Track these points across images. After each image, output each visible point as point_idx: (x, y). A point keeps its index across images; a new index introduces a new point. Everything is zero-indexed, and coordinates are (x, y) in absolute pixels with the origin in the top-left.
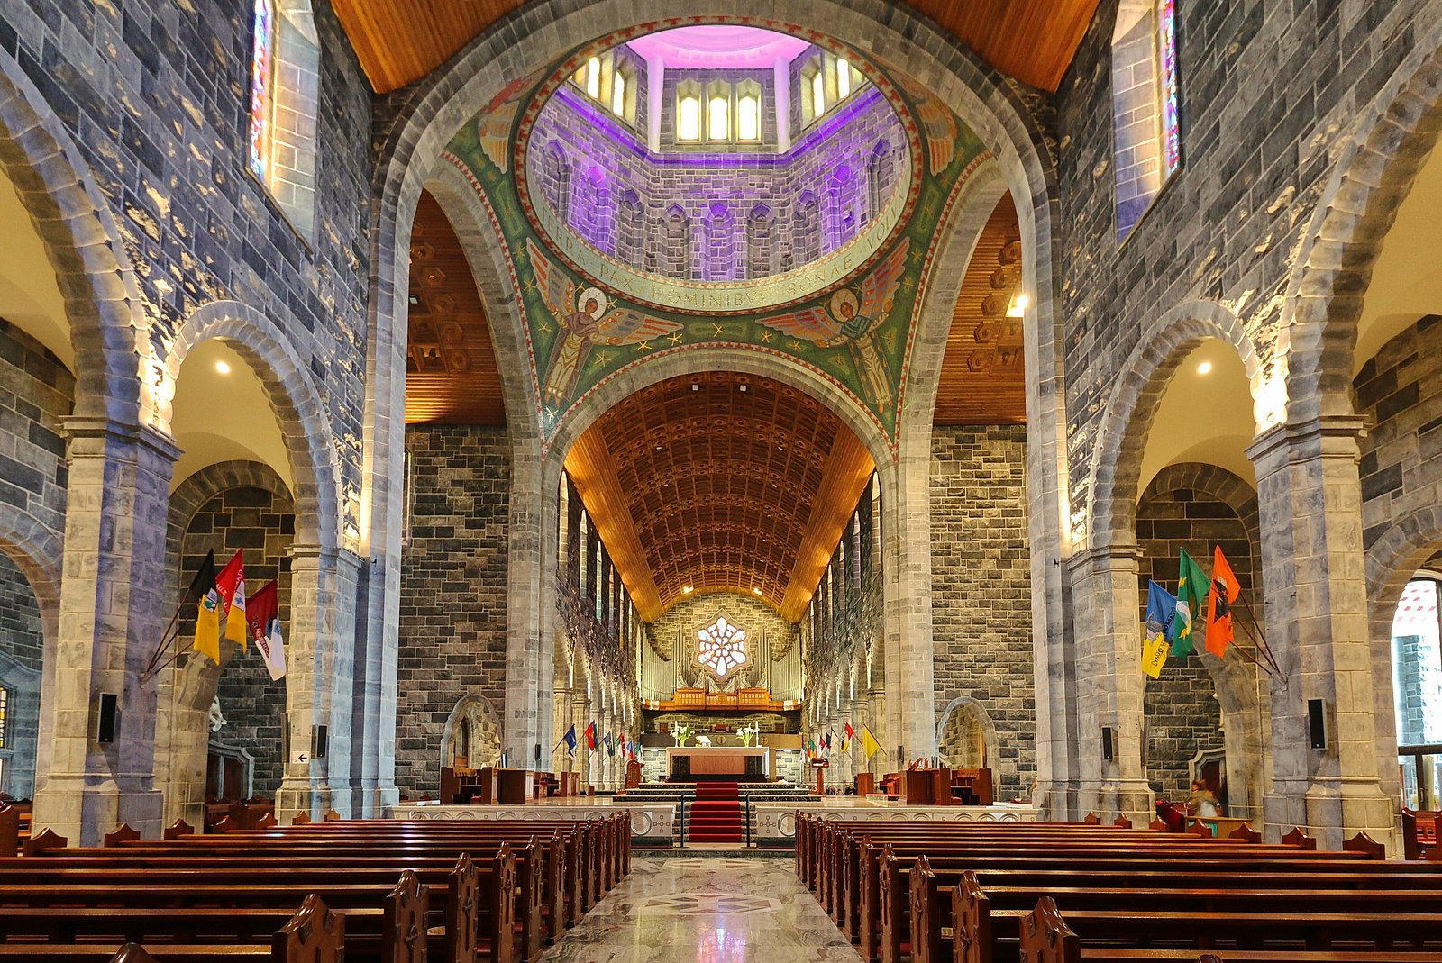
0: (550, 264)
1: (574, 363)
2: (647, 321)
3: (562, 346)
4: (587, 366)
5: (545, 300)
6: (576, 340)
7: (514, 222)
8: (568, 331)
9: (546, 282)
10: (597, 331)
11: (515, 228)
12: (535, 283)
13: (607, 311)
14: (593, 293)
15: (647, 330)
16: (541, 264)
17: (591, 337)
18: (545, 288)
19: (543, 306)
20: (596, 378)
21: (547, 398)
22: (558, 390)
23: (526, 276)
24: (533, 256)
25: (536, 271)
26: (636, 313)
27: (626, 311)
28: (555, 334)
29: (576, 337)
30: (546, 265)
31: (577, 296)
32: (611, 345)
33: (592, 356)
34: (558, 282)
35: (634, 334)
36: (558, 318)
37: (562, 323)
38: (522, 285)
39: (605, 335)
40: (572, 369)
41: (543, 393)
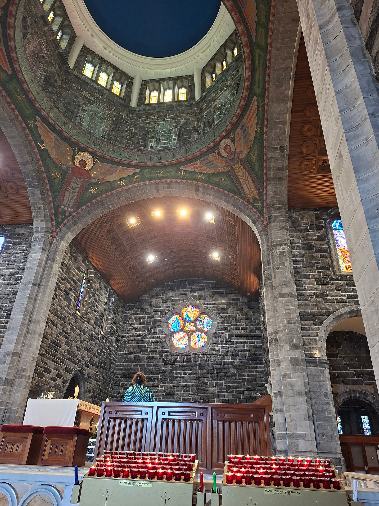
0: (198, 162)
1: (247, 174)
2: (247, 119)
3: (236, 176)
4: (253, 169)
5: (211, 172)
6: (238, 167)
7: (168, 172)
8: (232, 168)
9: (204, 167)
10: (240, 152)
11: (171, 172)
12: (201, 173)
13: (234, 141)
14: (222, 145)
15: (251, 122)
16: (195, 166)
17: (241, 157)
18: (206, 169)
19: (213, 174)
20: (261, 167)
21: (251, 200)
22: (252, 192)
23: (195, 176)
24: (190, 169)
25: (196, 170)
26: (241, 124)
27: (239, 130)
28: (229, 176)
29: (237, 166)
30: (197, 164)
31: (219, 154)
32: (250, 148)
33: (250, 162)
34: (207, 161)
35: (251, 131)
36: (223, 170)
37: (227, 169)
38: (197, 180)
39: (244, 149)
40: (250, 178)
41: (248, 201)
